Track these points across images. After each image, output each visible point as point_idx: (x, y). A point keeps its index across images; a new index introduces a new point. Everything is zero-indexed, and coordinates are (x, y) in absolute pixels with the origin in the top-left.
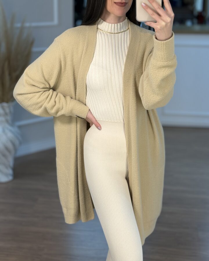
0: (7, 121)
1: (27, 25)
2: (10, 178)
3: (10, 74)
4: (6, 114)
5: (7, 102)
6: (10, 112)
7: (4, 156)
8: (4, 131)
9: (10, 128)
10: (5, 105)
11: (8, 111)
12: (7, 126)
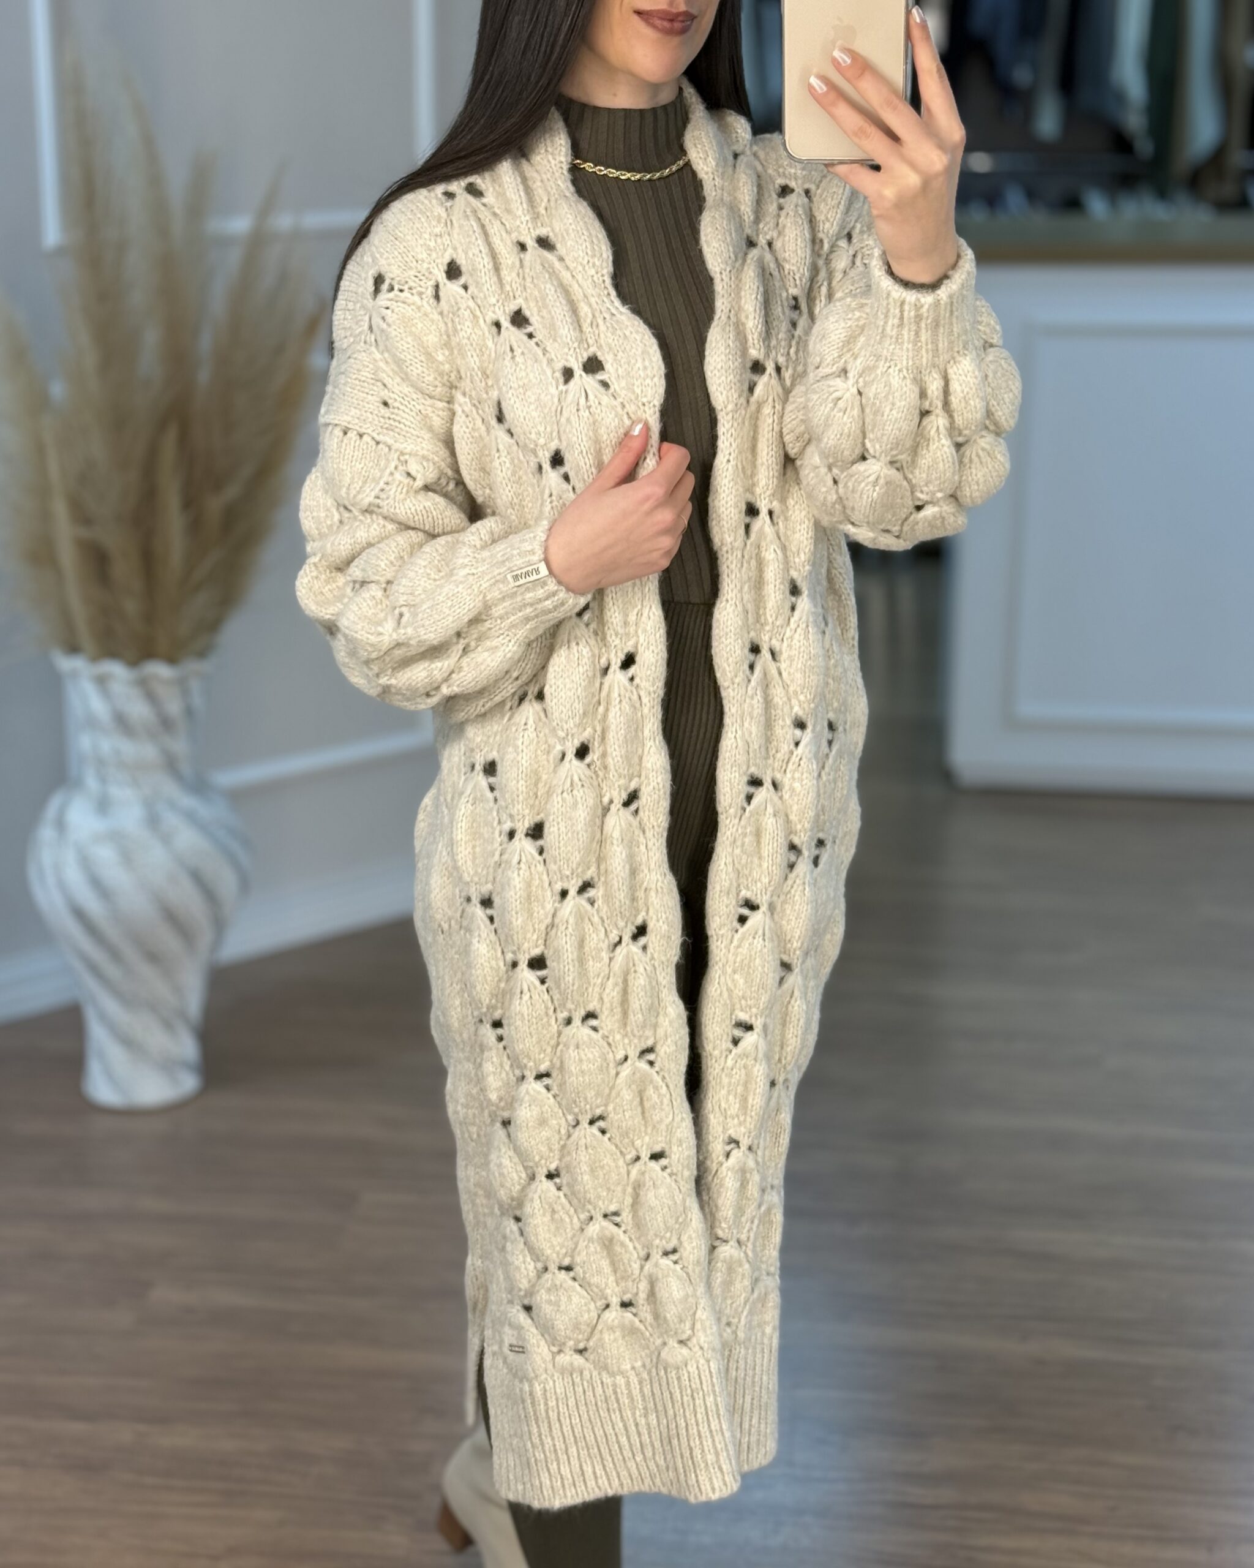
0: (171, 765)
1: (283, 221)
2: (189, 1083)
3: (190, 502)
4: (166, 724)
5: (171, 660)
6: (189, 712)
7: (153, 957)
8: (153, 821)
9: (188, 801)
10: (159, 670)
11: (174, 707)
12: (170, 788)
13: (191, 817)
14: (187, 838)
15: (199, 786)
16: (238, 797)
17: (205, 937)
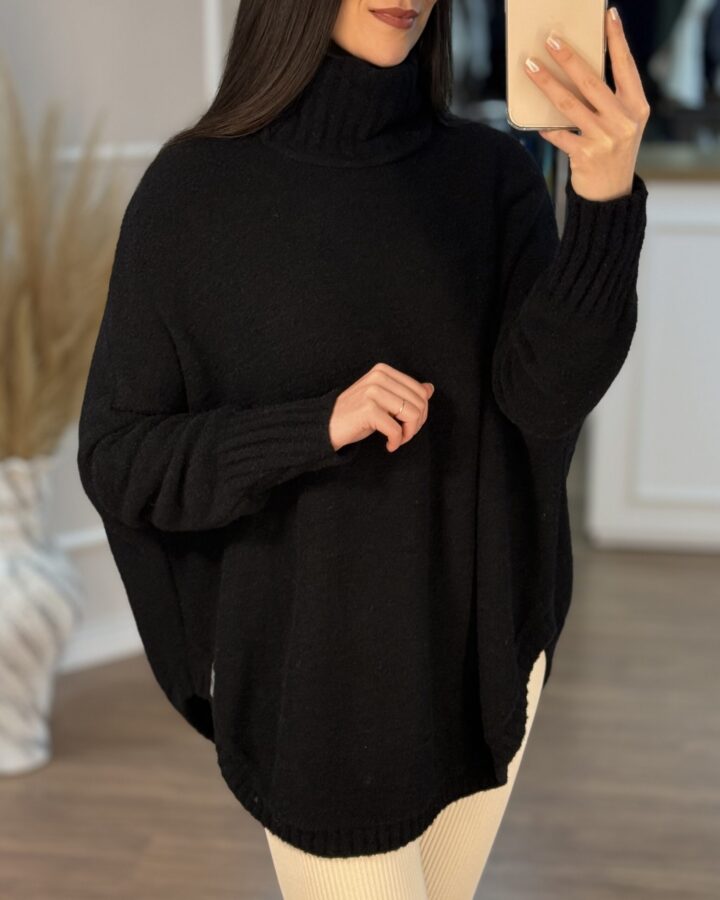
0: (26, 533)
4: (23, 503)
6: (39, 495)
8: (13, 572)
11: (28, 491)
13: (41, 570)
14: (37, 585)
15: (46, 546)
16: (75, 555)
17: (50, 653)
